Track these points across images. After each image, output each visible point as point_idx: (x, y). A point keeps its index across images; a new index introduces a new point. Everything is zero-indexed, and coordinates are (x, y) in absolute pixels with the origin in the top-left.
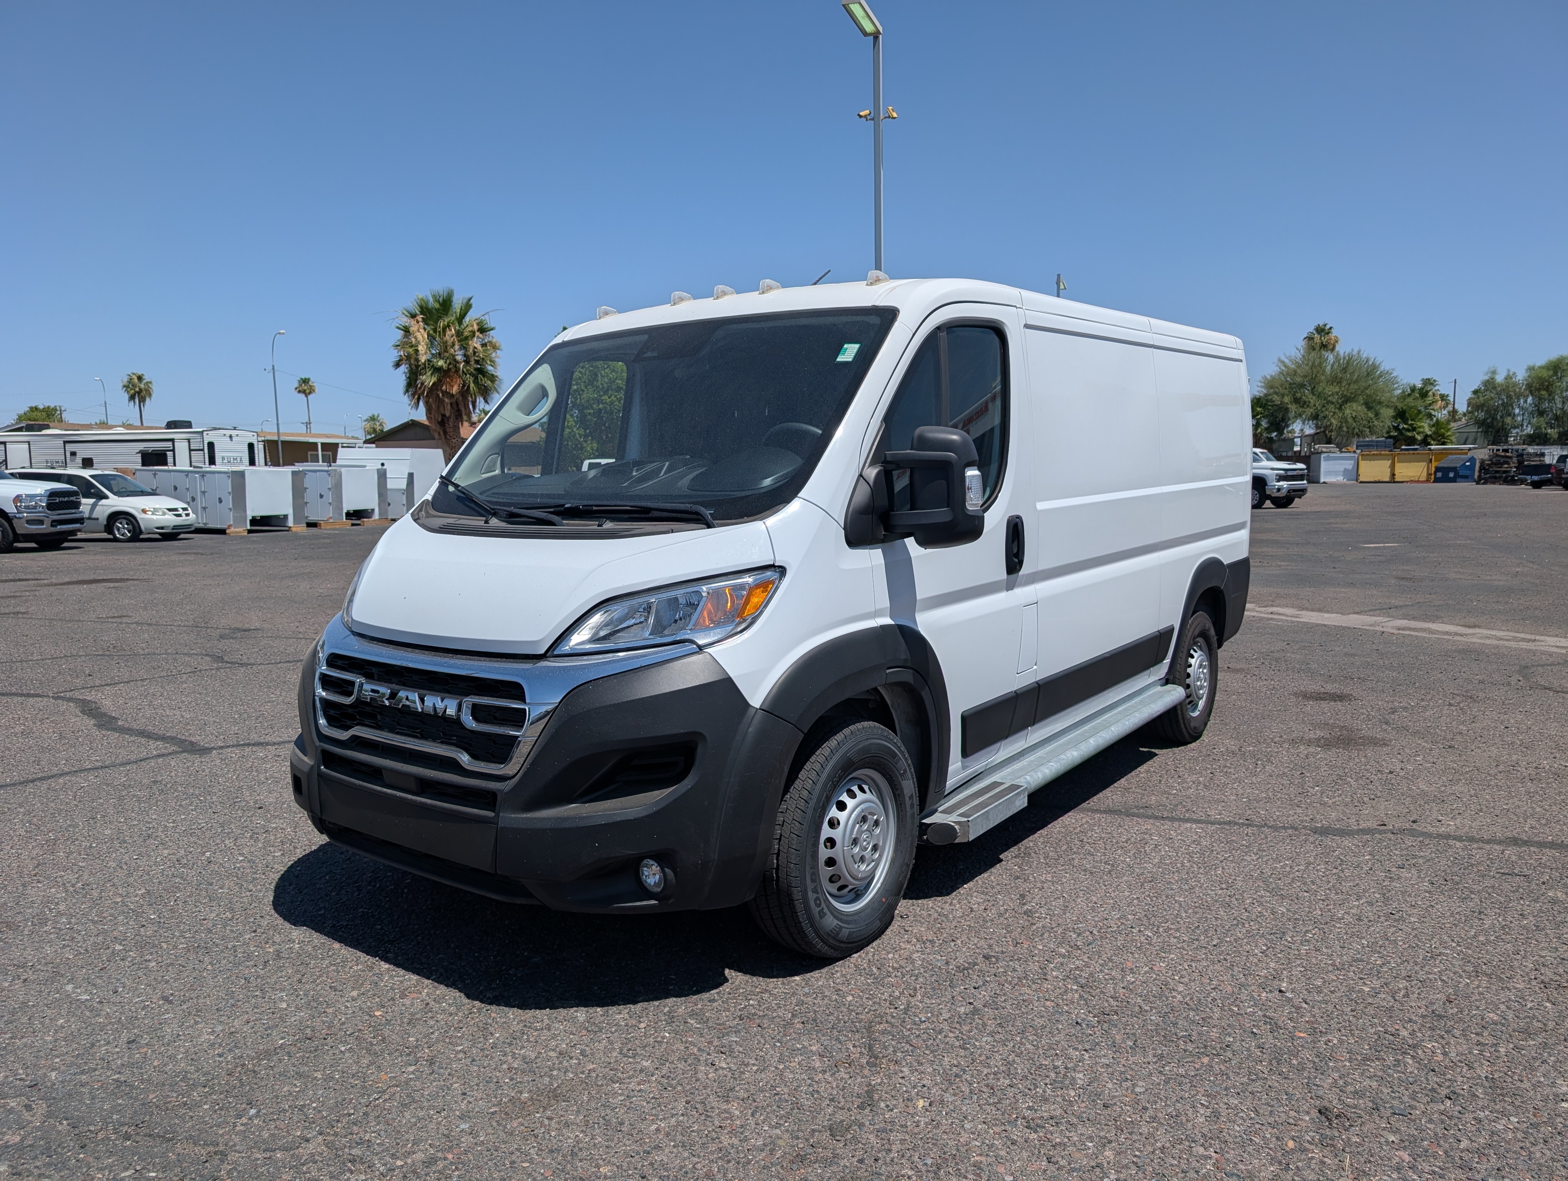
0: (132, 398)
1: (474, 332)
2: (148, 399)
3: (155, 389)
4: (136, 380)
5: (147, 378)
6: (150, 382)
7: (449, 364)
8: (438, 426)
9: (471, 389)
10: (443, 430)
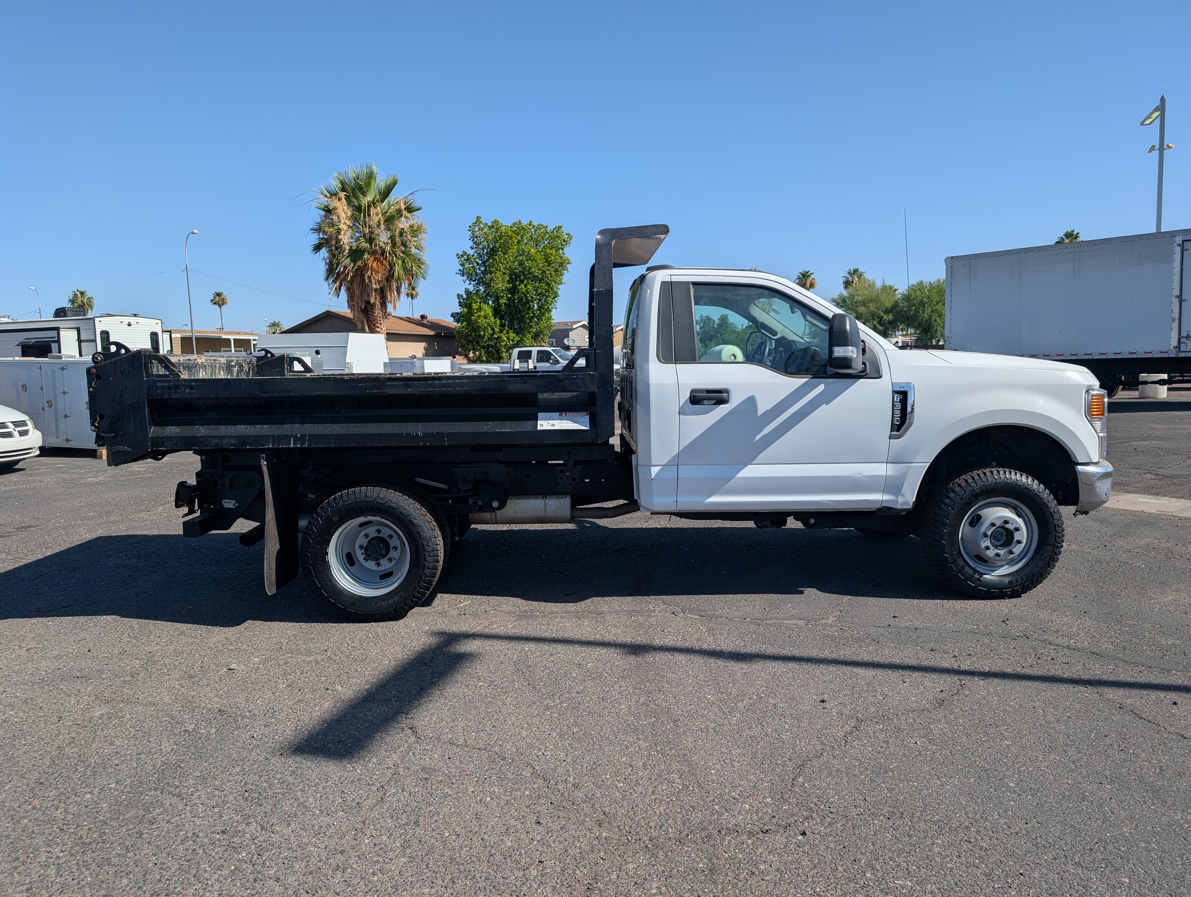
1: (401, 211)
7: (375, 245)
8: (361, 314)
9: (396, 274)
10: (366, 318)
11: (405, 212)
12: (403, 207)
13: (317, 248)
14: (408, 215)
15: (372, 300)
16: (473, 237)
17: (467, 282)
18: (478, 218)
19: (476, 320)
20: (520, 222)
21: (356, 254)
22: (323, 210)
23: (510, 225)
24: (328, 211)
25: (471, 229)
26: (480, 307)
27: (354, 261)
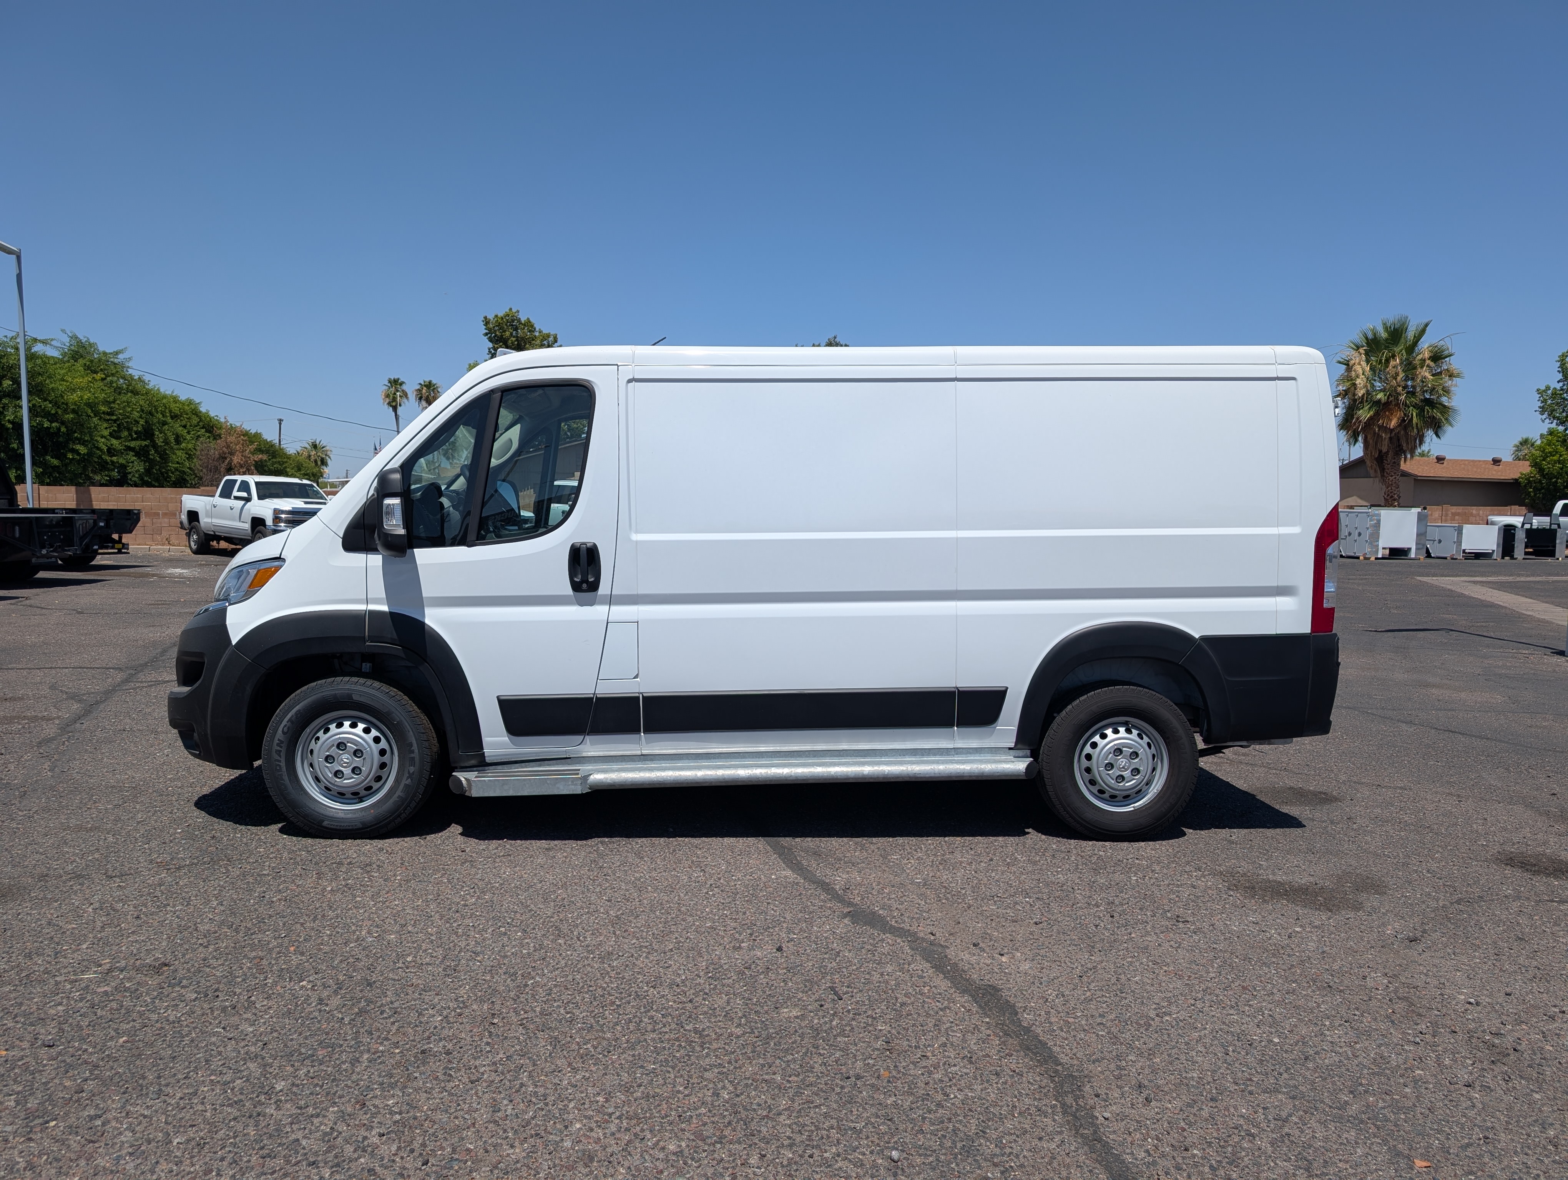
1: (1425, 360)
7: (1389, 396)
9: (1413, 423)
10: (1380, 467)
11: (1428, 362)
12: (1427, 355)
14: (1432, 364)
17: (1547, 421)
24: (1349, 366)
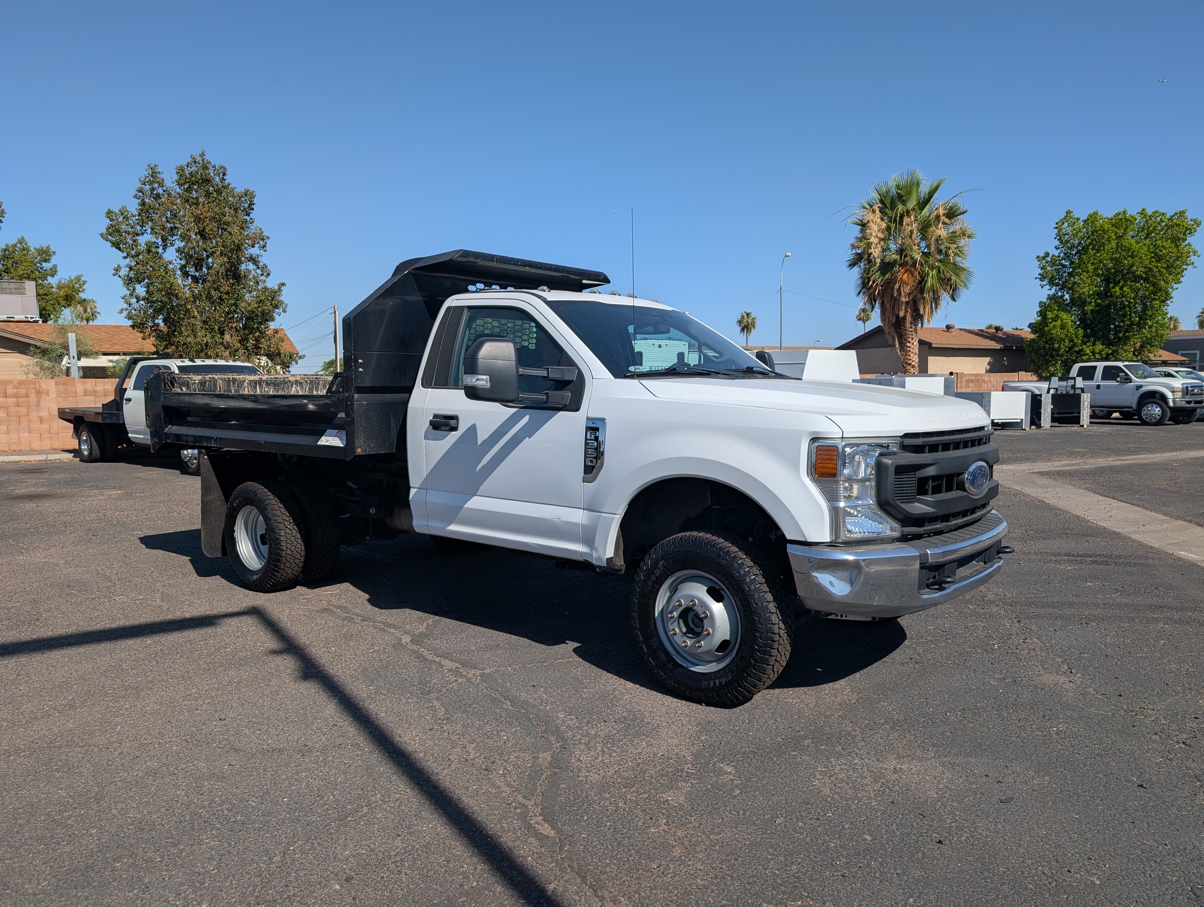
0: (743, 330)
1: (940, 218)
2: (752, 330)
3: (757, 322)
4: (746, 317)
5: (753, 315)
6: (755, 318)
7: (906, 256)
8: (893, 329)
9: (929, 284)
10: (897, 333)
11: (943, 218)
12: (941, 212)
13: (853, 264)
14: (946, 220)
15: (902, 314)
16: (1060, 237)
18: (1068, 212)
19: (1050, 330)
20: (1124, 213)
21: (886, 267)
22: (858, 225)
23: (1111, 215)
24: (863, 225)
25: (1059, 227)
26: (1057, 316)
27: (883, 274)
